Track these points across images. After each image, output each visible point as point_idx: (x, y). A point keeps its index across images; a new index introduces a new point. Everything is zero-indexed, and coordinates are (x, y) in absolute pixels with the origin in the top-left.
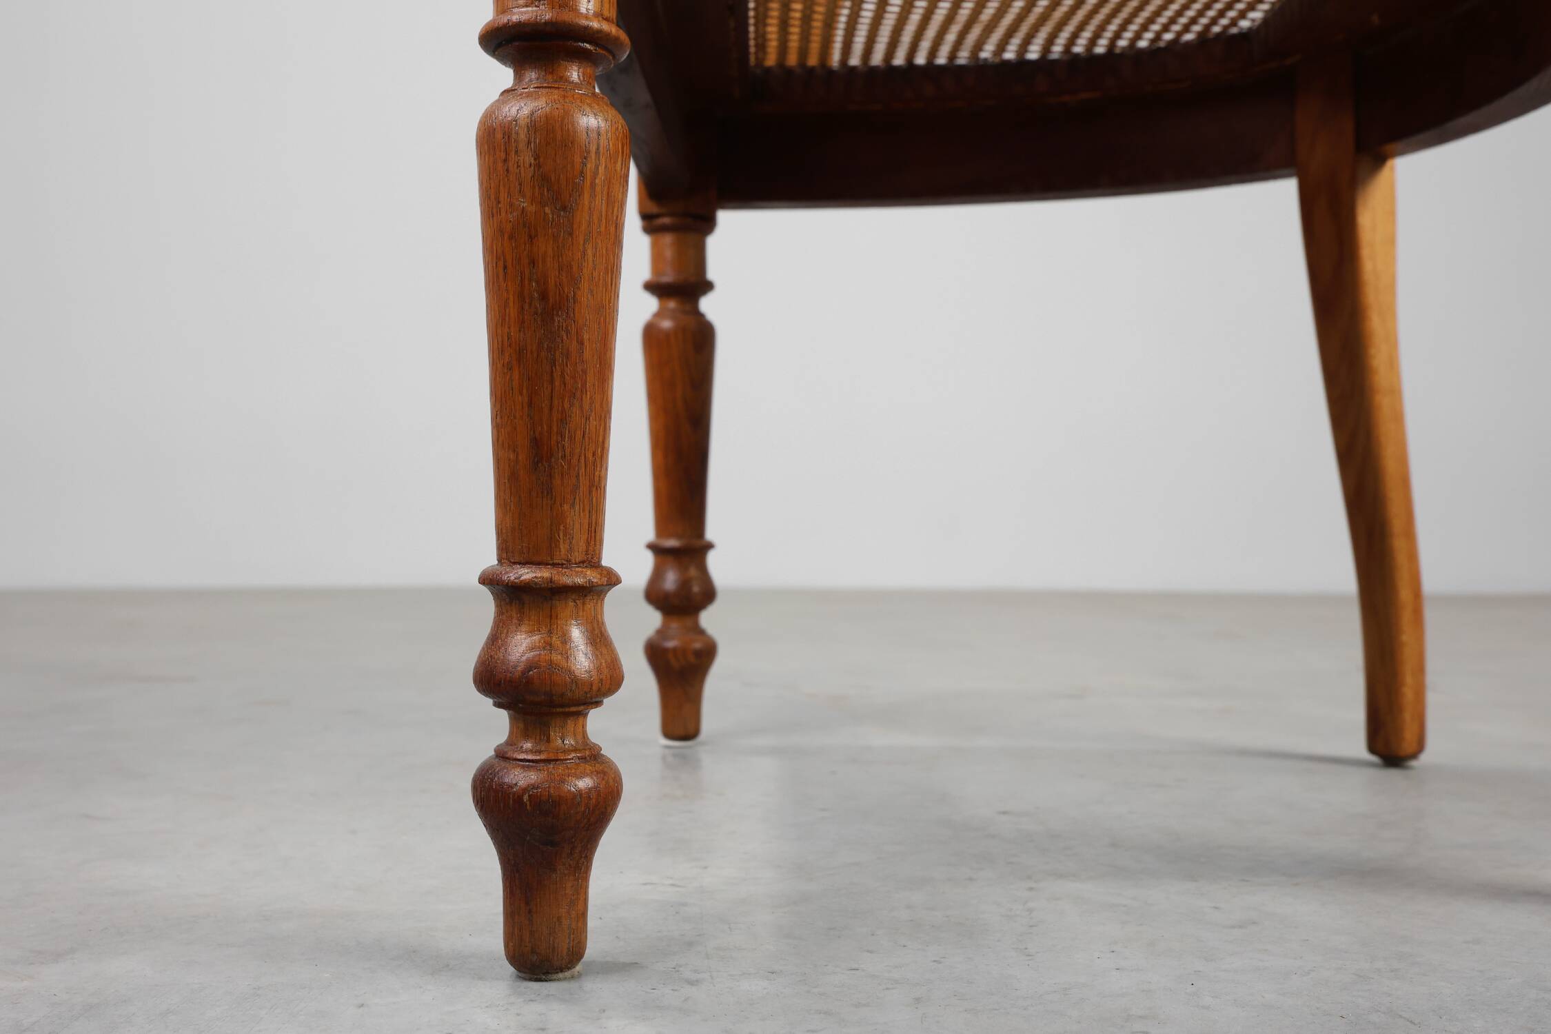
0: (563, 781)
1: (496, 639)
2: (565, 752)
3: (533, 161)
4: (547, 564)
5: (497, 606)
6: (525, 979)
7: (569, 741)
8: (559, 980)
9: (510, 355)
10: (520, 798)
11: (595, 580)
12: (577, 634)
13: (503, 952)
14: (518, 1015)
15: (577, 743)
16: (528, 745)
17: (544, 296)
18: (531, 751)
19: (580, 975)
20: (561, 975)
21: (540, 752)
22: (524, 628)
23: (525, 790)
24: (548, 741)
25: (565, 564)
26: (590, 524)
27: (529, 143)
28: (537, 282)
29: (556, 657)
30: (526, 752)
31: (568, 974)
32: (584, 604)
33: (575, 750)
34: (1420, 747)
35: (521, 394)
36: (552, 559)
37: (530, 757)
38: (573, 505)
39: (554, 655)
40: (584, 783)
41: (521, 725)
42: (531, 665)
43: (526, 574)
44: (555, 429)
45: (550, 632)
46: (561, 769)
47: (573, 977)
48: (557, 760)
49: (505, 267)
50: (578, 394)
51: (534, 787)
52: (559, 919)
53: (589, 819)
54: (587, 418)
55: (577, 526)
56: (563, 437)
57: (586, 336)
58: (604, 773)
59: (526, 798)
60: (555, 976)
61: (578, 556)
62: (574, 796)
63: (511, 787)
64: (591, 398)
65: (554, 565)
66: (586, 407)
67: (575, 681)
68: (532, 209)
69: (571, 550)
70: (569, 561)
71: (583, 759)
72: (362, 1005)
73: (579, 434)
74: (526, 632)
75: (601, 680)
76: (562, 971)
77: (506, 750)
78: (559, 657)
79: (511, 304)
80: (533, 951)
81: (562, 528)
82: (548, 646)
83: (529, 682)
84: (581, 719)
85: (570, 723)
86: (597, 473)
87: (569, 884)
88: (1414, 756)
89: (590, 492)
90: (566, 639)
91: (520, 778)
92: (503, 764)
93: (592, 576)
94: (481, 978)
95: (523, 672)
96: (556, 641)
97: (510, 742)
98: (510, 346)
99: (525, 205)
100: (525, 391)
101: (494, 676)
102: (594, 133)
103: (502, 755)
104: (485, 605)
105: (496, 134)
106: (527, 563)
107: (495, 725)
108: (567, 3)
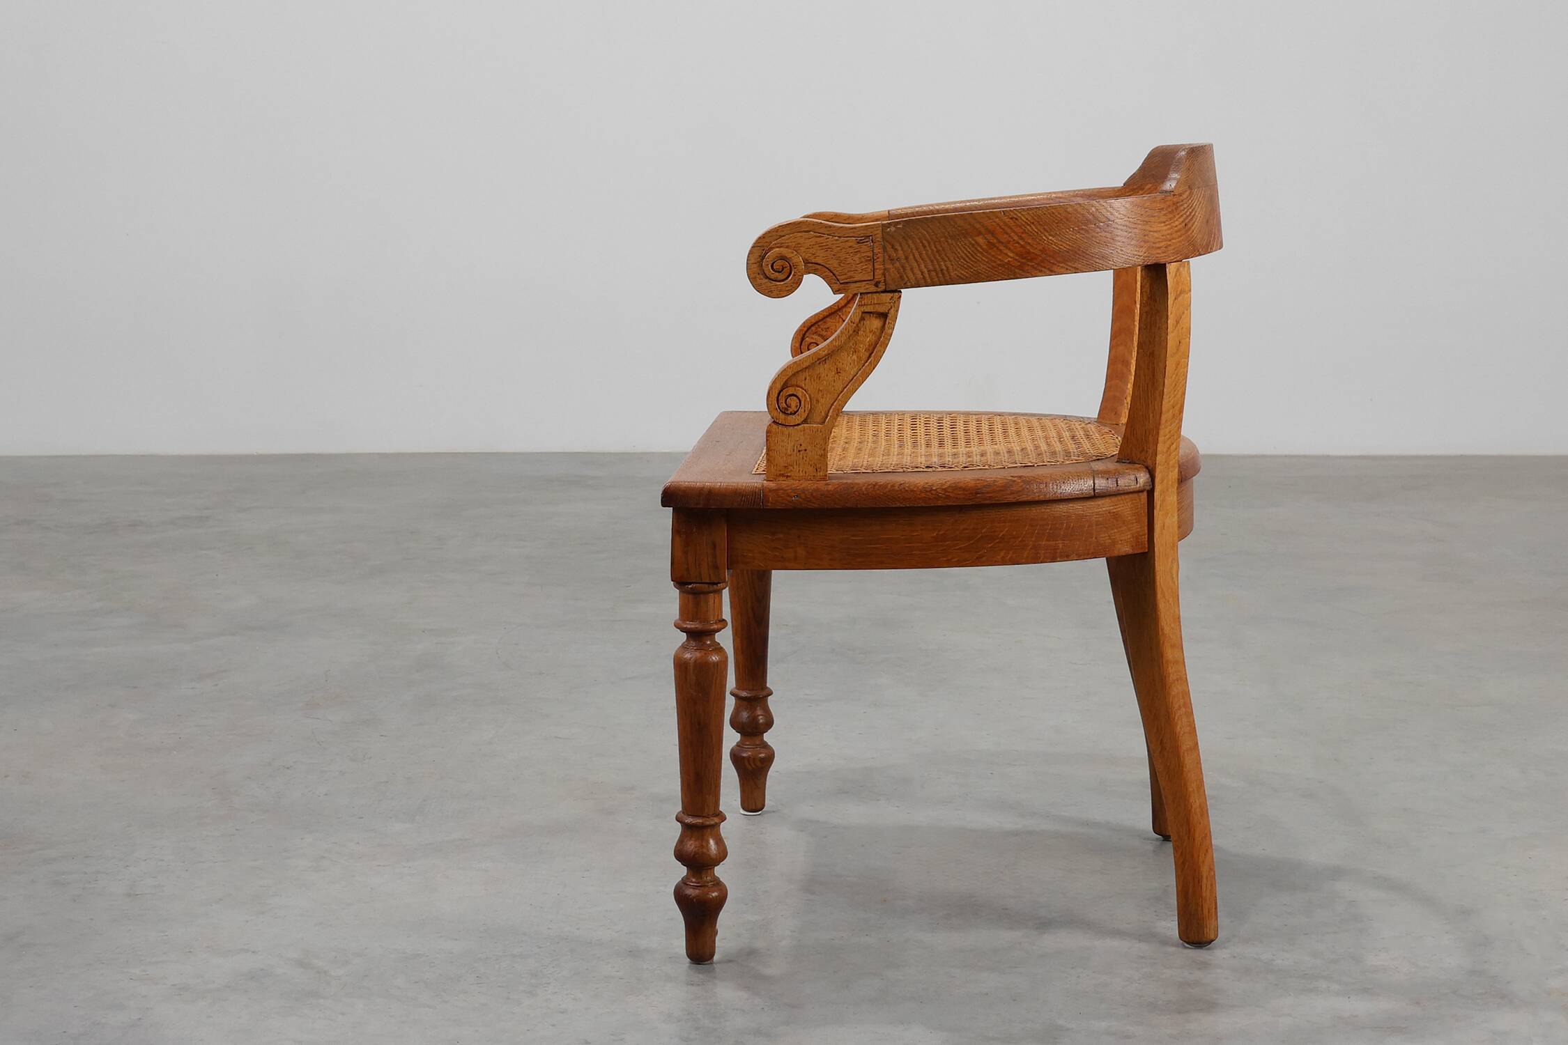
0: (708, 894)
1: (681, 841)
2: (707, 883)
4: (701, 817)
5: (682, 829)
7: (709, 879)
9: (687, 744)
12: (712, 842)
13: (684, 951)
15: (711, 879)
16: (694, 880)
18: (695, 883)
21: (698, 883)
23: (691, 897)
24: (701, 878)
25: (705, 817)
27: (694, 671)
29: (705, 850)
30: (693, 882)
32: (713, 830)
33: (710, 882)
36: (703, 814)
39: (702, 848)
40: (715, 894)
41: (691, 872)
42: (696, 853)
43: (692, 820)
45: (701, 841)
46: (707, 888)
48: (702, 886)
51: (696, 895)
58: (721, 889)
59: (692, 900)
61: (710, 812)
62: (711, 899)
63: (686, 895)
67: (711, 857)
68: (695, 694)
69: (706, 811)
70: (706, 815)
71: (713, 885)
74: (693, 840)
75: (718, 857)
76: (706, 962)
77: (685, 880)
80: (696, 955)
82: (701, 845)
83: (693, 859)
84: (712, 870)
85: (709, 871)
87: (709, 930)
90: (708, 842)
91: (690, 892)
92: (685, 886)
93: (716, 820)
95: (694, 855)
96: (704, 844)
97: (686, 878)
99: (692, 692)
100: (692, 756)
101: (681, 856)
102: (716, 664)
103: (684, 882)
104: (677, 829)
105: (681, 667)
106: (694, 816)
107: (682, 871)
108: (706, 620)
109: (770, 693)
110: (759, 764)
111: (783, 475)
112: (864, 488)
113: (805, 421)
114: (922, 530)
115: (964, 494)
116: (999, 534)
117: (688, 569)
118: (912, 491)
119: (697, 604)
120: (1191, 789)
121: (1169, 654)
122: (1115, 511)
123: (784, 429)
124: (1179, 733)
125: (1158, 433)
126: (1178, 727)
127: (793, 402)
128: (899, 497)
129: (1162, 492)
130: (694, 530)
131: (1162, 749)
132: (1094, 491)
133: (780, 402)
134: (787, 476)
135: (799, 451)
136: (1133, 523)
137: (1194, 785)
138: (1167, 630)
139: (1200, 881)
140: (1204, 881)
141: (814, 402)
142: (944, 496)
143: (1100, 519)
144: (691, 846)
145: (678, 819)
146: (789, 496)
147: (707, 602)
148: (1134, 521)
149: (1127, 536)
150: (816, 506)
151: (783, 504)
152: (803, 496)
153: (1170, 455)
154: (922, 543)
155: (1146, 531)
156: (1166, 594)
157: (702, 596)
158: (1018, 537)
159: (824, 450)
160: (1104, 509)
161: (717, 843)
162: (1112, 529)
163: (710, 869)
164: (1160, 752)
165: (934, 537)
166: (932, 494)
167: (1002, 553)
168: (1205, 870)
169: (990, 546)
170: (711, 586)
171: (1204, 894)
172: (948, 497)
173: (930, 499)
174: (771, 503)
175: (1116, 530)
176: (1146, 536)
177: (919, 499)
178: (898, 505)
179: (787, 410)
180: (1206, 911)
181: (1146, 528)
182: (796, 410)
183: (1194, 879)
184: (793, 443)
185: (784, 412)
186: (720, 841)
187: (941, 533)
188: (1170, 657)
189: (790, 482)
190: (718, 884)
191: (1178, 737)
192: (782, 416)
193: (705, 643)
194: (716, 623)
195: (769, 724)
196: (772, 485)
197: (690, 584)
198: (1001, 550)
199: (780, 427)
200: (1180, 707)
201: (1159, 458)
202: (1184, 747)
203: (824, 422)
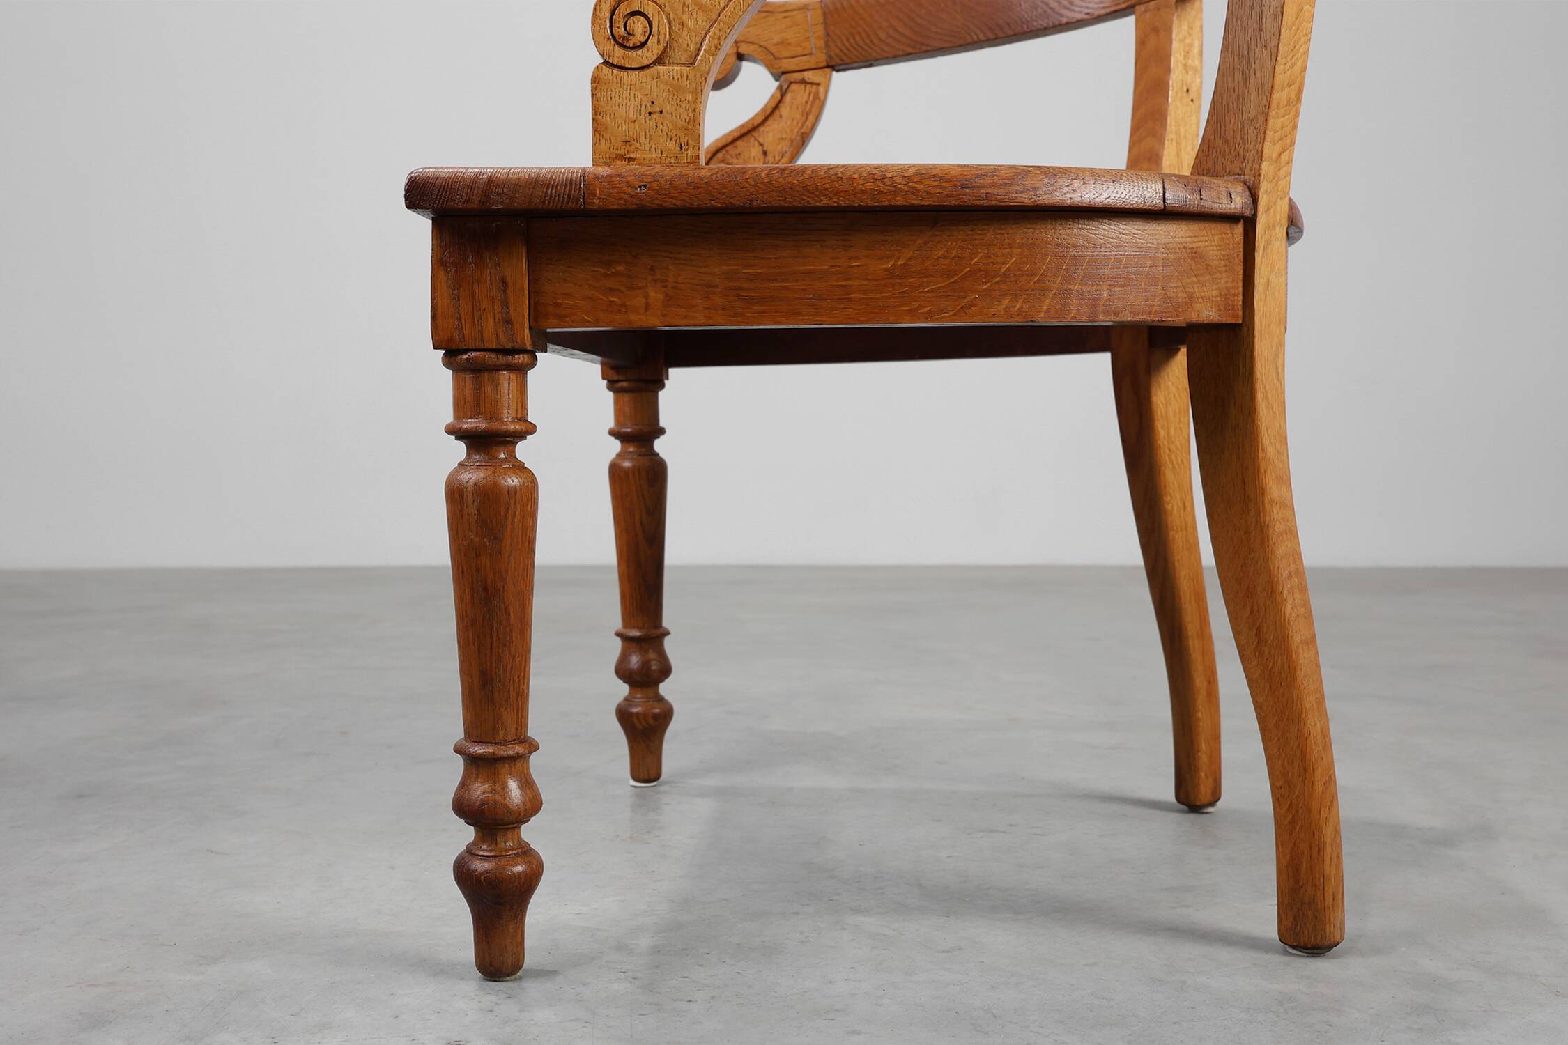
0: (505, 868)
1: (463, 785)
2: (507, 850)
3: (476, 512)
4: (492, 743)
5: (465, 764)
6: (487, 980)
7: (509, 844)
8: (507, 981)
9: (467, 623)
10: (479, 879)
11: (521, 752)
12: (513, 785)
14: (479, 1002)
15: (514, 844)
16: (485, 847)
17: (485, 589)
18: (486, 851)
19: (521, 978)
20: (508, 978)
21: (491, 851)
22: (479, 780)
23: (482, 874)
24: (496, 844)
25: (503, 743)
26: (518, 718)
27: (474, 501)
28: (481, 582)
29: (498, 798)
30: (483, 850)
31: (512, 977)
32: (515, 765)
33: (512, 850)
34: (1215, 797)
35: (474, 644)
36: (495, 740)
37: (485, 854)
38: (506, 709)
39: (497, 796)
40: (519, 869)
41: (481, 835)
42: (483, 803)
43: (480, 750)
44: (494, 665)
45: (495, 783)
46: (506, 859)
47: (515, 979)
48: (501, 856)
49: (463, 572)
50: (507, 645)
51: (487, 872)
52: (506, 946)
53: (520, 890)
54: (514, 658)
55: (509, 720)
56: (499, 670)
57: (511, 610)
58: (532, 861)
59: (482, 878)
60: (505, 979)
61: (511, 736)
62: (512, 876)
63: (474, 871)
64: (516, 645)
65: (496, 743)
66: (513, 650)
67: (510, 811)
68: (477, 539)
69: (506, 734)
70: (505, 741)
71: (517, 855)
72: (392, 994)
73: (509, 667)
74: (481, 782)
75: (526, 809)
76: (509, 976)
77: (472, 848)
78: (500, 798)
79: (467, 592)
80: (491, 965)
81: (500, 722)
82: (494, 791)
83: (482, 812)
84: (516, 830)
85: (509, 833)
86: (521, 688)
87: (511, 927)
88: (1212, 804)
89: (517, 700)
90: (504, 786)
91: (479, 866)
92: (470, 857)
93: (519, 749)
94: (462, 979)
95: (483, 806)
96: (498, 788)
97: (474, 844)
98: (466, 616)
99: (473, 537)
100: (476, 644)
101: (463, 808)
102: (513, 491)
103: (470, 851)
104: (458, 765)
105: (455, 494)
106: (480, 742)
107: (466, 834)
108: (495, 415)
109: (667, 633)
110: (651, 722)
111: (621, 157)
112: (763, 174)
113: (660, 61)
114: (867, 256)
115: (942, 187)
116: (1000, 268)
117: (460, 327)
118: (850, 178)
119: (479, 387)
120: (1308, 705)
121: (1273, 490)
122: (1192, 245)
123: (623, 74)
124: (1291, 614)
125: (1266, 123)
126: (1289, 607)
127: (638, 26)
128: (826, 189)
129: (1269, 228)
130: (470, 259)
131: (1258, 643)
132: (1164, 201)
133: (615, 25)
134: (630, 159)
135: (650, 114)
136: (1221, 272)
137: (1312, 699)
138: (1271, 451)
139: (1320, 850)
140: (1328, 849)
141: (676, 28)
142: (906, 188)
143: (1171, 256)
144: (479, 791)
145: (458, 750)
146: (630, 186)
147: (496, 385)
148: (1223, 269)
149: (1212, 292)
150: (678, 203)
151: (620, 199)
152: (655, 186)
153: (1279, 170)
154: (867, 279)
155: (1241, 289)
156: (1270, 395)
157: (486, 374)
158: (1034, 275)
159: (694, 111)
160: (1177, 240)
161: (521, 788)
162: (1189, 277)
163: (514, 828)
164: (1256, 647)
165: (885, 270)
166: (884, 184)
167: (1006, 301)
168: (1328, 832)
169: (985, 287)
170: (500, 357)
171: (1327, 872)
172: (913, 191)
173: (881, 192)
174: (599, 198)
175: (1195, 279)
176: (1241, 298)
177: (863, 192)
178: (826, 202)
179: (628, 40)
180: (1329, 899)
181: (1241, 284)
182: (643, 39)
183: (1311, 848)
184: (638, 100)
185: (621, 43)
186: (527, 784)
187: (899, 263)
188: (1275, 495)
189: (633, 166)
190: (526, 852)
191: (1289, 623)
192: (619, 51)
193: (495, 458)
194: (513, 422)
195: (666, 671)
196: (604, 170)
197: (466, 351)
198: (1004, 296)
199: (616, 71)
200: (1290, 575)
201: (1265, 165)
202: (1297, 639)
203: (693, 64)
